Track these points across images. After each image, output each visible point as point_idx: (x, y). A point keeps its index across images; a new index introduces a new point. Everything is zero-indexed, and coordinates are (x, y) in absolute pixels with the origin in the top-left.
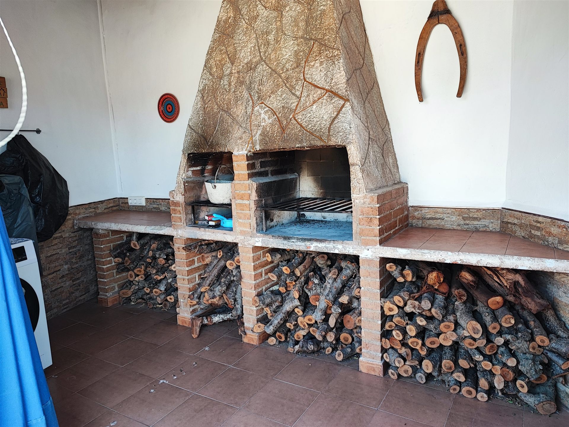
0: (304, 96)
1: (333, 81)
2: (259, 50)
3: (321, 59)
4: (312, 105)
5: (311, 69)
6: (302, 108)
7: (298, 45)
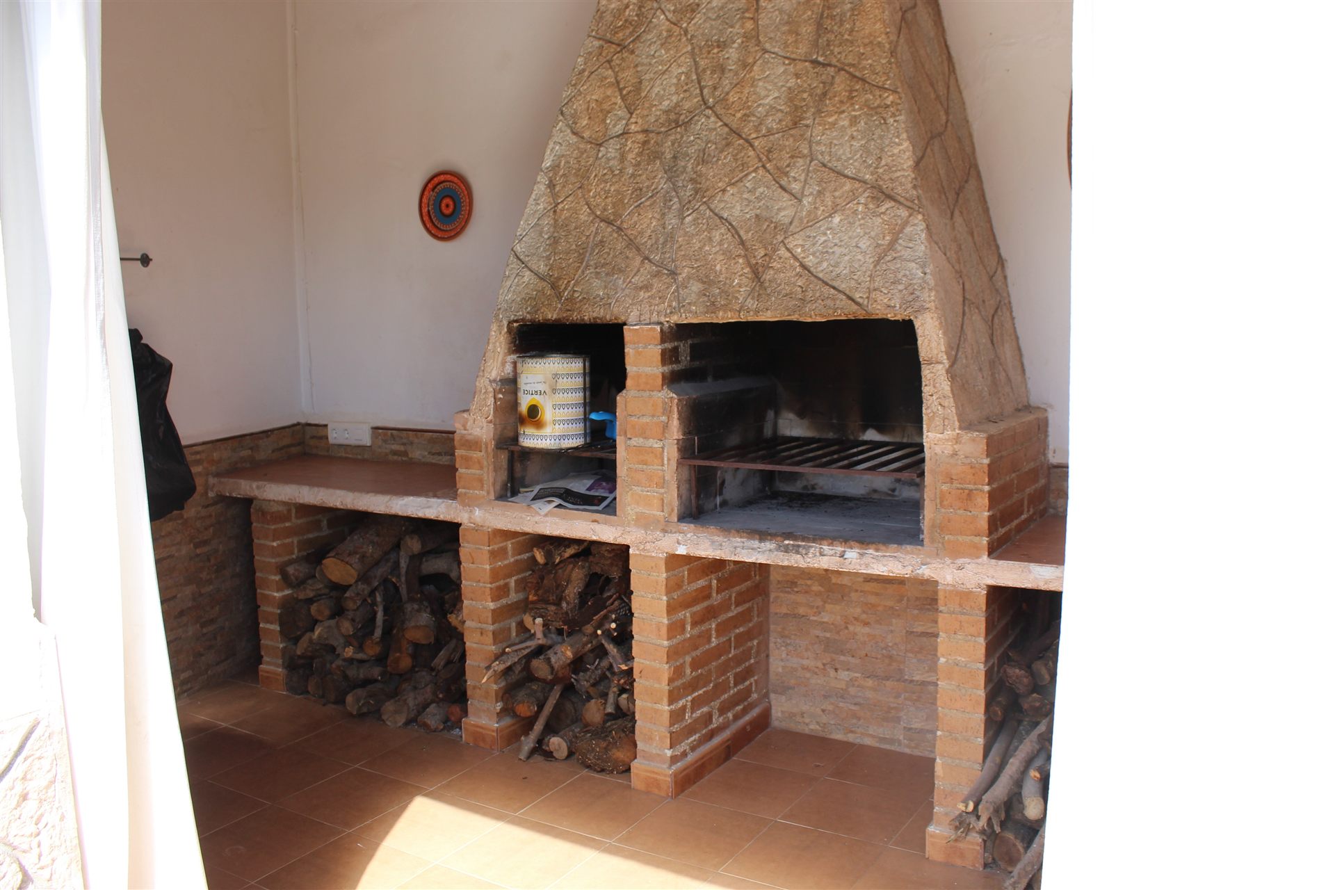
0: (811, 194)
1: (883, 162)
2: (699, 82)
3: (854, 110)
4: (830, 216)
5: (828, 132)
6: (805, 221)
7: (797, 76)
